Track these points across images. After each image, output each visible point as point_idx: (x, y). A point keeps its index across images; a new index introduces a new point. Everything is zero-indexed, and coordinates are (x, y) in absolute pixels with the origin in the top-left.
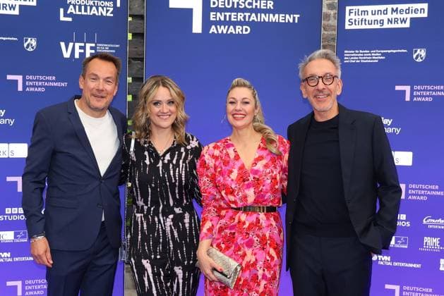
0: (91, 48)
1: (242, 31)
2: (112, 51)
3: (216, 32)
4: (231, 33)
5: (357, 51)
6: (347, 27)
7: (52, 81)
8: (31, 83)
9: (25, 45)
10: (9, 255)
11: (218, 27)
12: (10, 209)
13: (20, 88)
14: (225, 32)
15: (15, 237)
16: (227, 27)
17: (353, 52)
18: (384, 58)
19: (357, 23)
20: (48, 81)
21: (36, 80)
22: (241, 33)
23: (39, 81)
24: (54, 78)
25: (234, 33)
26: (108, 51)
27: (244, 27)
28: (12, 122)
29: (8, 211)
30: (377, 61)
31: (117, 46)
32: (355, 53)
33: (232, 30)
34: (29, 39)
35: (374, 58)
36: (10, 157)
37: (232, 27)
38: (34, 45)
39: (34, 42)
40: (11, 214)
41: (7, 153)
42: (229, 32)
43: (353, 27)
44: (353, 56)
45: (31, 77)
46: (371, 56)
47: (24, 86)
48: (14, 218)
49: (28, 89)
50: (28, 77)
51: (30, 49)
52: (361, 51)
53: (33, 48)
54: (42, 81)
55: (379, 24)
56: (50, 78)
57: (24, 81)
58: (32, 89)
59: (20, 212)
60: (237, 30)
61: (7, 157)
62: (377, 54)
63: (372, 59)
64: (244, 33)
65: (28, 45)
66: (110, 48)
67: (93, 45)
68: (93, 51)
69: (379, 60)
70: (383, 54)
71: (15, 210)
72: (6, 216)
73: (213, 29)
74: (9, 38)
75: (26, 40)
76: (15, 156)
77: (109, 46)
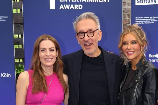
1: (78, 7)
2: (4, 20)
3: (63, 9)
4: (72, 9)
5: (142, 18)
6: (137, 4)
11: (64, 5)
14: (68, 8)
16: (69, 5)
17: (140, 18)
18: (157, 21)
19: (142, 2)
22: (77, 8)
25: (74, 9)
27: (79, 5)
30: (153, 23)
31: (7, 17)
32: (141, 18)
33: (72, 7)
35: (151, 21)
37: (72, 5)
42: (70, 9)
43: (140, 4)
44: (140, 20)
46: (150, 20)
52: (144, 18)
55: (154, 2)
60: (75, 7)
62: (153, 19)
63: (151, 22)
64: (79, 8)
66: (3, 19)
69: (154, 22)
70: (156, 19)
73: (61, 7)
77: (2, 17)
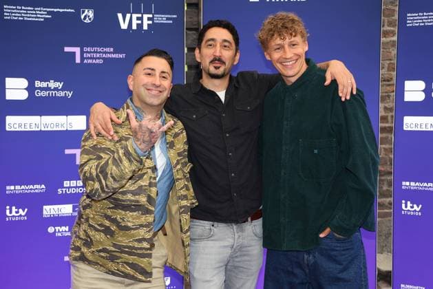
0: (149, 19)
2: (169, 22)
5: (421, 14)
7: (109, 53)
8: (89, 55)
9: (82, 17)
10: (67, 229)
12: (68, 182)
13: (78, 60)
15: (74, 211)
17: (416, 14)
20: (106, 53)
21: (94, 52)
23: (97, 52)
24: (112, 50)
26: (165, 22)
28: (70, 94)
29: (66, 184)
32: (419, 16)
34: (87, 10)
36: (69, 129)
38: (91, 16)
39: (91, 14)
40: (70, 187)
41: (65, 125)
44: (417, 19)
45: (89, 49)
47: (82, 58)
48: (72, 191)
49: (85, 61)
50: (85, 49)
51: (87, 21)
52: (425, 14)
53: (90, 19)
54: (100, 52)
56: (107, 50)
57: (82, 53)
58: (90, 61)
59: (78, 185)
61: (65, 129)
65: (85, 17)
66: (168, 19)
67: (151, 16)
68: (151, 22)
71: (73, 183)
72: (64, 190)
74: (66, 10)
75: (83, 12)
76: (73, 129)
77: (167, 16)
